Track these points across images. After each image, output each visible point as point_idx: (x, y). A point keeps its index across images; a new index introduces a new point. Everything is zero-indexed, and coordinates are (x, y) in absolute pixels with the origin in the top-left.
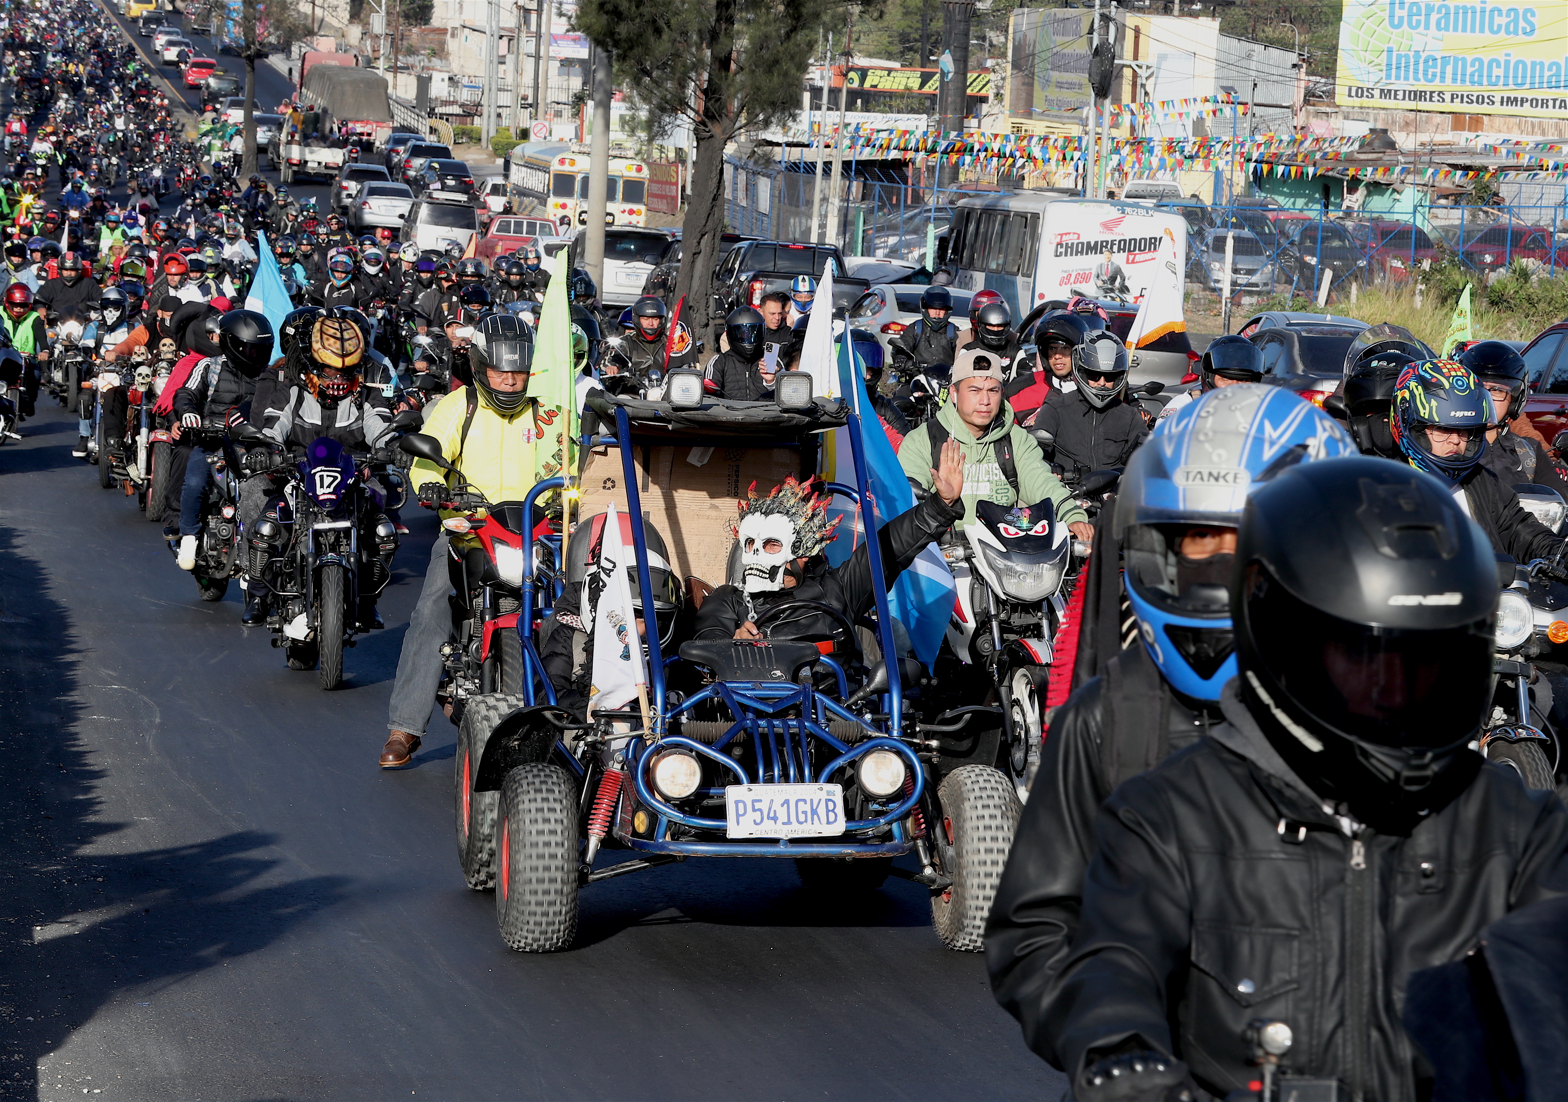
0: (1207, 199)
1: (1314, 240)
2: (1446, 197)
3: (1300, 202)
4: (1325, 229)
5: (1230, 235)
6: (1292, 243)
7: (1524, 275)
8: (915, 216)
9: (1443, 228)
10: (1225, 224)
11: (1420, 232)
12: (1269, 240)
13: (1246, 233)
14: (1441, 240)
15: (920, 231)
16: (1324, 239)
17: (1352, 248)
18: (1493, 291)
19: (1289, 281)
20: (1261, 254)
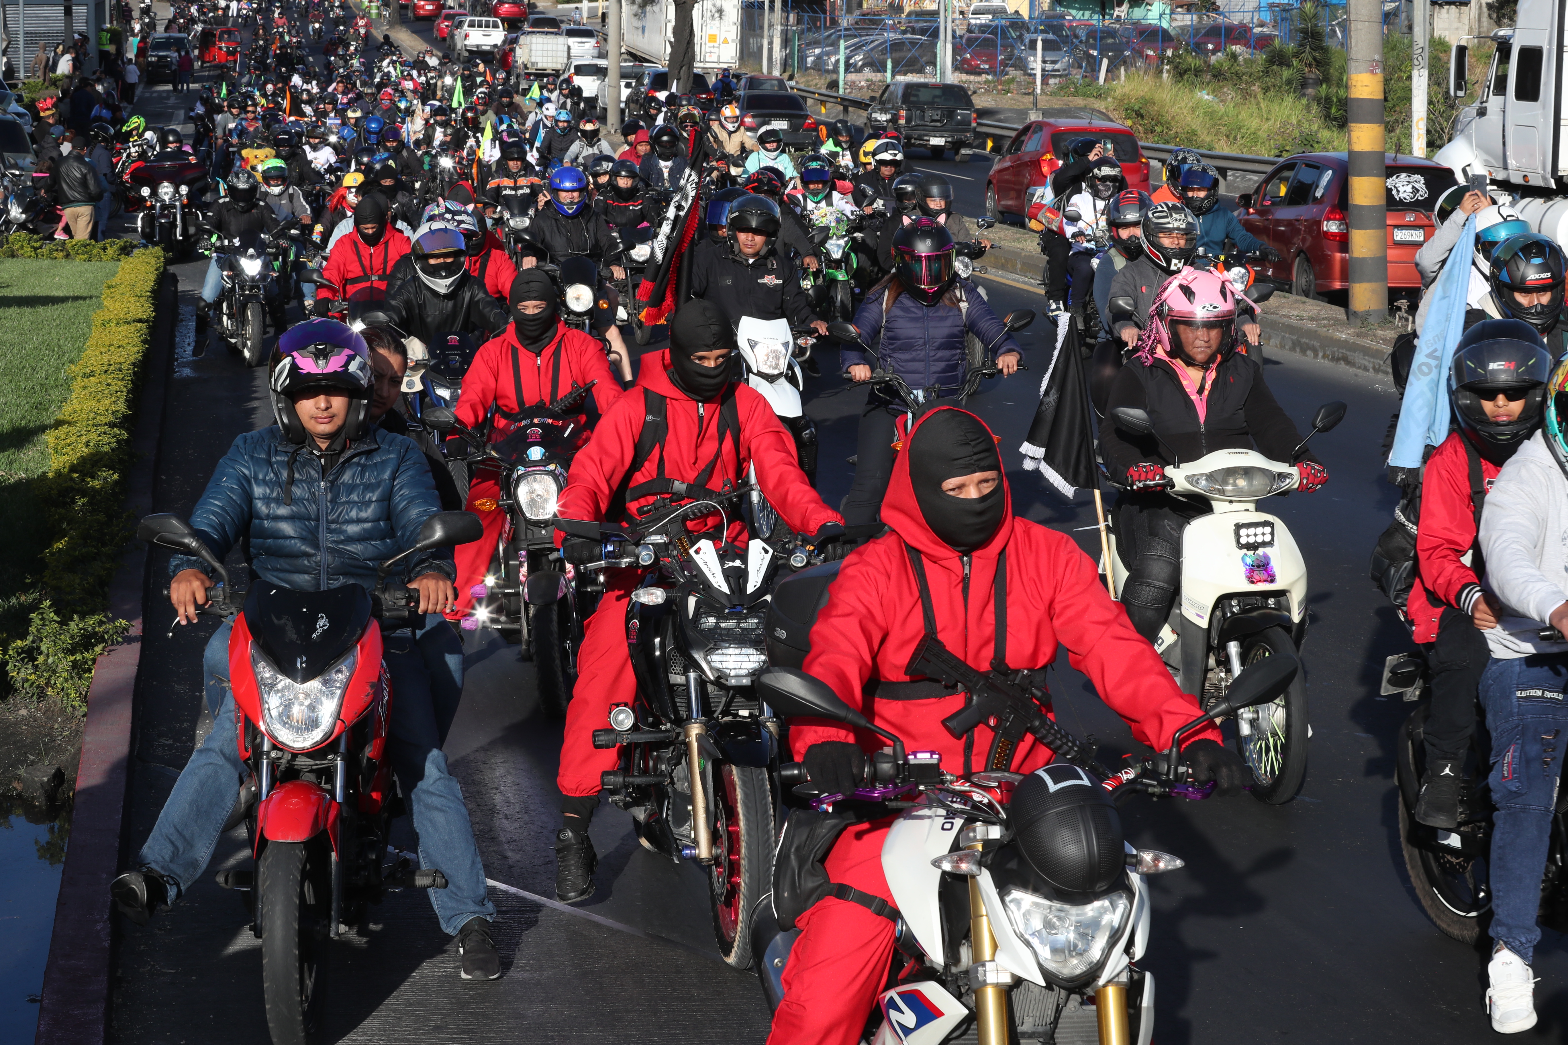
0: (1025, 14)
1: (1095, 39)
2: (1181, 7)
3: (1087, 14)
4: (1102, 32)
5: (1040, 38)
6: (1081, 42)
7: (1234, 56)
8: (831, 35)
9: (1180, 27)
10: (1036, 31)
11: (1165, 32)
12: (1066, 40)
13: (1051, 36)
14: (1178, 35)
15: (835, 45)
16: (1102, 38)
17: (1121, 43)
18: (1214, 68)
19: (1080, 67)
20: (1060, 50)
